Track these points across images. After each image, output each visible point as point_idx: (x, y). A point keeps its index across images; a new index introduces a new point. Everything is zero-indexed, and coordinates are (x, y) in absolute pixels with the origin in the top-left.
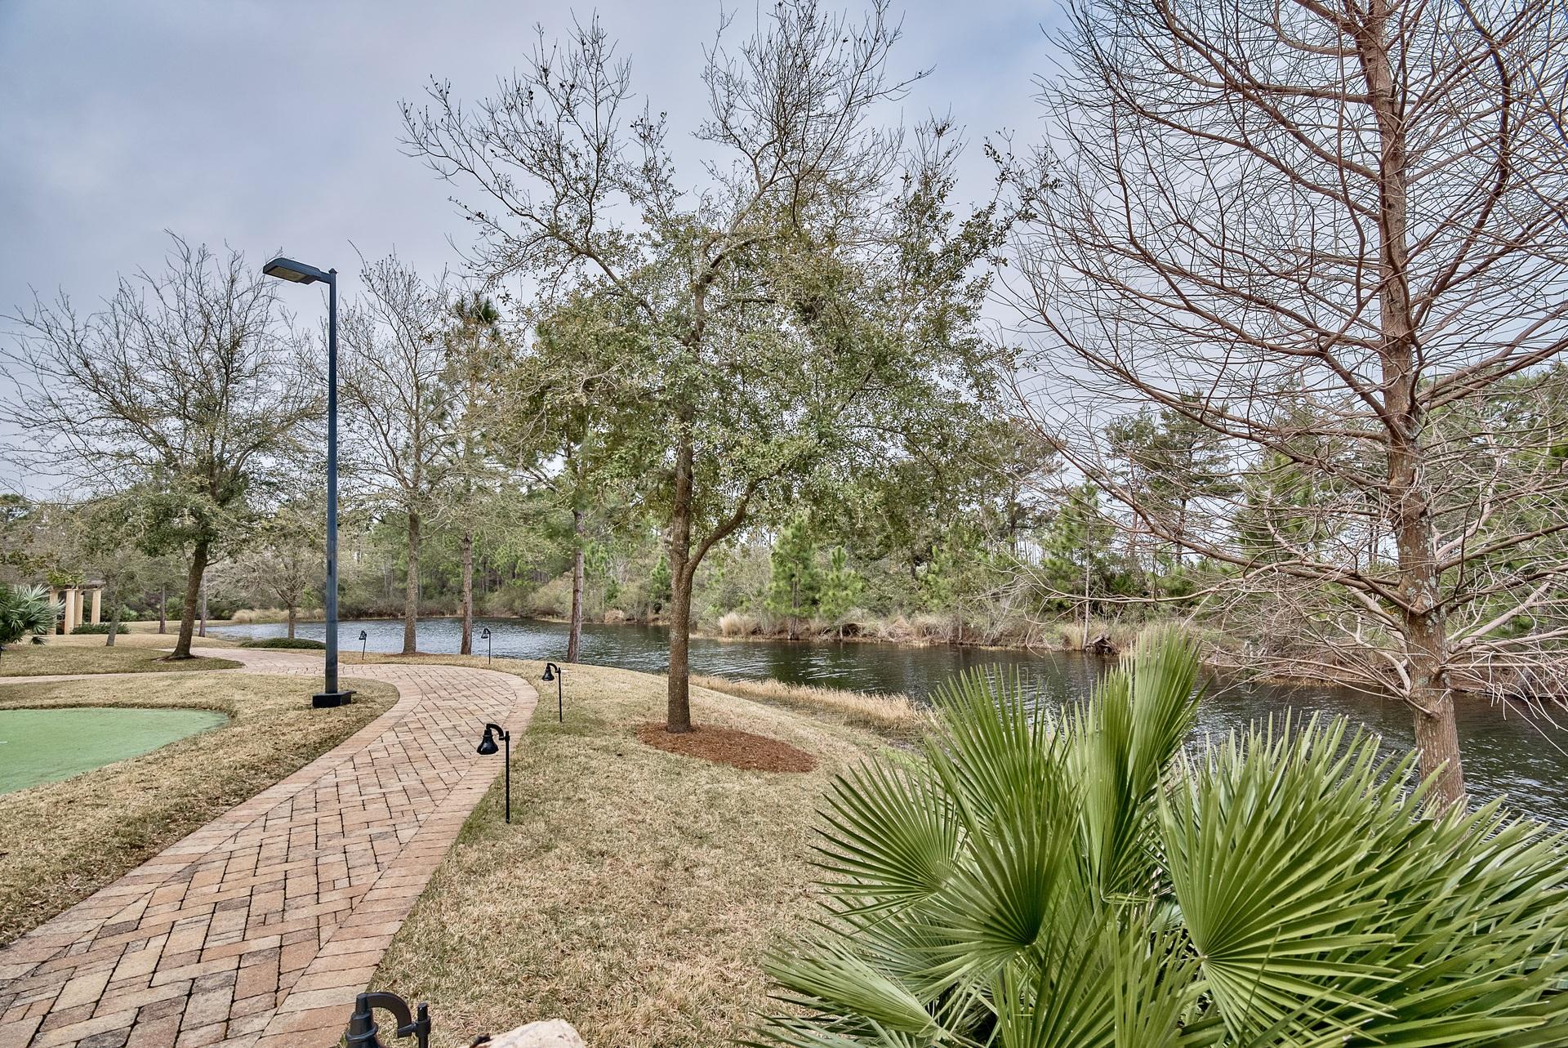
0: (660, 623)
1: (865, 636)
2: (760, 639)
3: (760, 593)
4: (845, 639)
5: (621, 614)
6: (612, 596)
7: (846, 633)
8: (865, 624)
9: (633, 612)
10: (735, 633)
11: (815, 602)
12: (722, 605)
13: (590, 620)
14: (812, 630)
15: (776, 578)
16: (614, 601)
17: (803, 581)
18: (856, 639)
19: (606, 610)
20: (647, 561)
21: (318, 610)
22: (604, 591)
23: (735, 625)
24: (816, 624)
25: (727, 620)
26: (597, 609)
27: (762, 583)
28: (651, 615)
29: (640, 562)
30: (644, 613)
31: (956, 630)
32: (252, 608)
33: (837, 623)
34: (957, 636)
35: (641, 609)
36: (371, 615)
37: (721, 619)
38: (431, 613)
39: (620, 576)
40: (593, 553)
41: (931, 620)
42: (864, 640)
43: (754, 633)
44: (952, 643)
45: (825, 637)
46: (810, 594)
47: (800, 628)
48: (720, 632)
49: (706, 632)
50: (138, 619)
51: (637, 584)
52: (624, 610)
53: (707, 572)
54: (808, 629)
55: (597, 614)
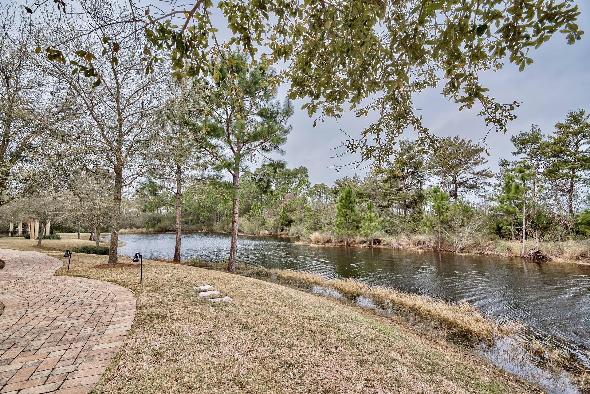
0: (283, 236)
1: (385, 245)
2: (331, 245)
3: (330, 224)
4: (374, 246)
5: (267, 232)
6: (263, 224)
7: (375, 243)
8: (384, 239)
9: (271, 231)
10: (318, 242)
11: (358, 228)
12: (311, 229)
13: (254, 234)
14: (357, 241)
15: (337, 217)
16: (264, 226)
17: (352, 218)
18: (380, 247)
19: (260, 230)
20: (277, 209)
21: (151, 229)
22: (260, 223)
23: (317, 238)
24: (358, 239)
25: (315, 235)
26: (257, 230)
27: (331, 219)
28: (279, 233)
29: (275, 210)
30: (276, 232)
31: (437, 243)
32: (126, 228)
33: (369, 238)
34: (437, 247)
35: (275, 230)
36: (170, 231)
37: (311, 235)
38: (193, 231)
39: (266, 216)
40: (255, 206)
41: (422, 238)
42: (384, 247)
43: (327, 242)
44: (435, 250)
45: (364, 245)
46: (356, 224)
47: (350, 240)
48: (311, 242)
49: (304, 241)
50: (85, 232)
51: (274, 219)
52: (268, 230)
53: (303, 214)
54: (354, 241)
55: (257, 232)
